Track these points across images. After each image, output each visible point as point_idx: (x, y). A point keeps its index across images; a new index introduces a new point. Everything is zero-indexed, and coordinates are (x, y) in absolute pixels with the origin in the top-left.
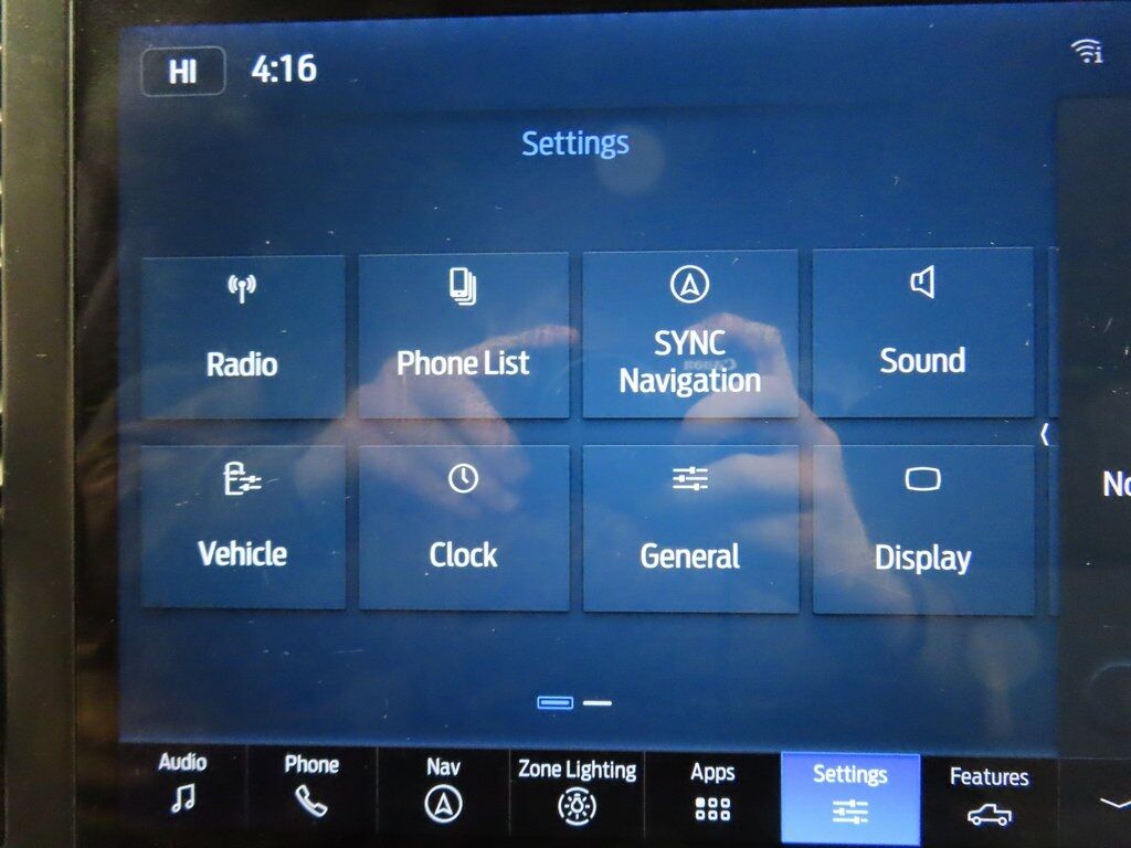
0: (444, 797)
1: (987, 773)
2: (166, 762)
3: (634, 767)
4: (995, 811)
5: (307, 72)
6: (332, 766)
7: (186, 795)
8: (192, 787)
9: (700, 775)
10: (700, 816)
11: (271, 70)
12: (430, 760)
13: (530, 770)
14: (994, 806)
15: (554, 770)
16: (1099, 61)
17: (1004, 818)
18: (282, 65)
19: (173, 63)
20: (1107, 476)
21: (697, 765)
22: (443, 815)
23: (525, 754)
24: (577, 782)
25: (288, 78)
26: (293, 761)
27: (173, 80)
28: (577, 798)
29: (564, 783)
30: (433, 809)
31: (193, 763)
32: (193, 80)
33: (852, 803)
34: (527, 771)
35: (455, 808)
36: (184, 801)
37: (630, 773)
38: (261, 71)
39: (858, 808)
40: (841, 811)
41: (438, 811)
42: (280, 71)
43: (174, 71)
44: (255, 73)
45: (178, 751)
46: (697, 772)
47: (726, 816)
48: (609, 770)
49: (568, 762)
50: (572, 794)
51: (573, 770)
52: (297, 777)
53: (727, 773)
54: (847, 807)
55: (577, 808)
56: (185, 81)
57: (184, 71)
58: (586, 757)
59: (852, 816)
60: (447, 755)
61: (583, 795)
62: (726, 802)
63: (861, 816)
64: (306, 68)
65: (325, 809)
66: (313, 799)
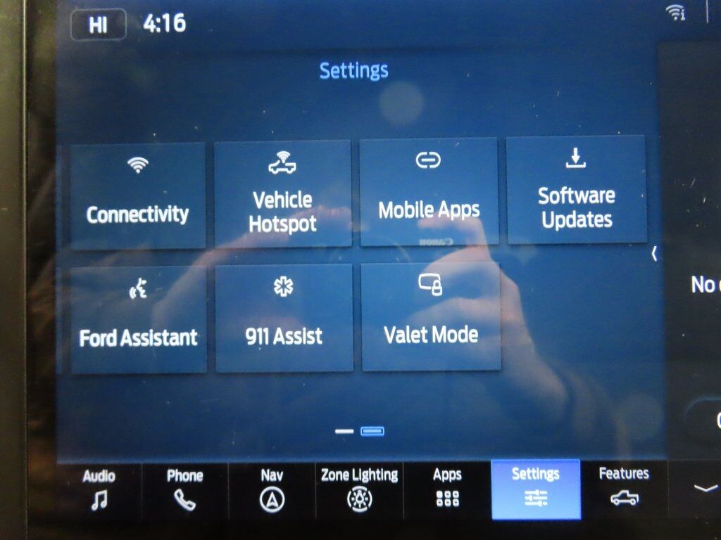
0: (272, 495)
1: (622, 471)
2: (88, 477)
3: (396, 472)
4: (629, 495)
5: (180, 25)
6: (199, 476)
7: (101, 498)
8: (105, 492)
9: (439, 476)
10: (439, 503)
11: (156, 23)
12: (263, 471)
13: (328, 476)
14: (627, 492)
15: (345, 476)
16: (683, 18)
17: (633, 499)
18: (163, 21)
19: (92, 19)
20: (694, 279)
21: (437, 470)
22: (272, 507)
23: (325, 466)
24: (360, 483)
25: (168, 29)
26: (172, 474)
27: (92, 31)
28: (360, 493)
29: (351, 484)
30: (265, 503)
31: (107, 476)
32: (105, 31)
33: (537, 492)
34: (327, 476)
35: (279, 502)
36: (100, 502)
37: (394, 477)
38: (149, 25)
39: (541, 495)
40: (530, 498)
41: (269, 504)
42: (162, 25)
43: (92, 25)
44: (146, 26)
45: (96, 469)
46: (437, 475)
47: (456, 503)
48: (380, 475)
49: (354, 470)
50: (356, 491)
51: (357, 475)
52: (175, 484)
53: (456, 475)
54: (534, 495)
55: (360, 500)
56: (100, 31)
57: (99, 25)
58: (365, 467)
59: (537, 501)
60: (274, 467)
61: (363, 491)
62: (456, 494)
63: (543, 501)
64: (179, 23)
65: (194, 505)
66: (186, 498)
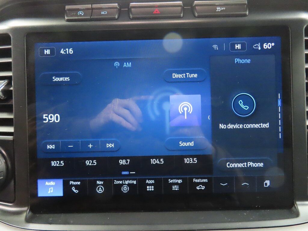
0: (100, 188)
1: (200, 180)
2: (47, 184)
3: (136, 181)
4: (202, 187)
5: (71, 52)
6: (79, 183)
7: (51, 190)
8: (52, 188)
9: (148, 182)
10: (148, 190)
11: (64, 51)
12: (97, 181)
13: (117, 182)
14: (201, 186)
15: (121, 182)
16: (217, 49)
17: (203, 188)
18: (66, 51)
19: (45, 50)
20: (220, 125)
21: (147, 180)
22: (100, 192)
23: (115, 180)
24: (125, 184)
25: (68, 53)
26: (71, 182)
27: (45, 54)
28: (125, 187)
29: (122, 185)
30: (98, 190)
31: (52, 183)
32: (49, 54)
33: (176, 186)
34: (116, 183)
35: (102, 190)
37: (135, 182)
38: (62, 52)
39: (177, 187)
40: (174, 188)
41: (99, 191)
42: (66, 52)
43: (45, 52)
44: (61, 52)
45: (49, 181)
46: (147, 181)
47: (153, 190)
48: (131, 182)
50: (124, 187)
51: (124, 182)
52: (72, 185)
53: (153, 182)
54: (175, 187)
55: (125, 189)
56: (48, 54)
57: (47, 52)
58: (127, 180)
59: (176, 189)
60: (101, 180)
61: (126, 187)
62: (153, 187)
63: (177, 188)
64: (71, 51)
65: (78, 191)
66: (75, 189)
